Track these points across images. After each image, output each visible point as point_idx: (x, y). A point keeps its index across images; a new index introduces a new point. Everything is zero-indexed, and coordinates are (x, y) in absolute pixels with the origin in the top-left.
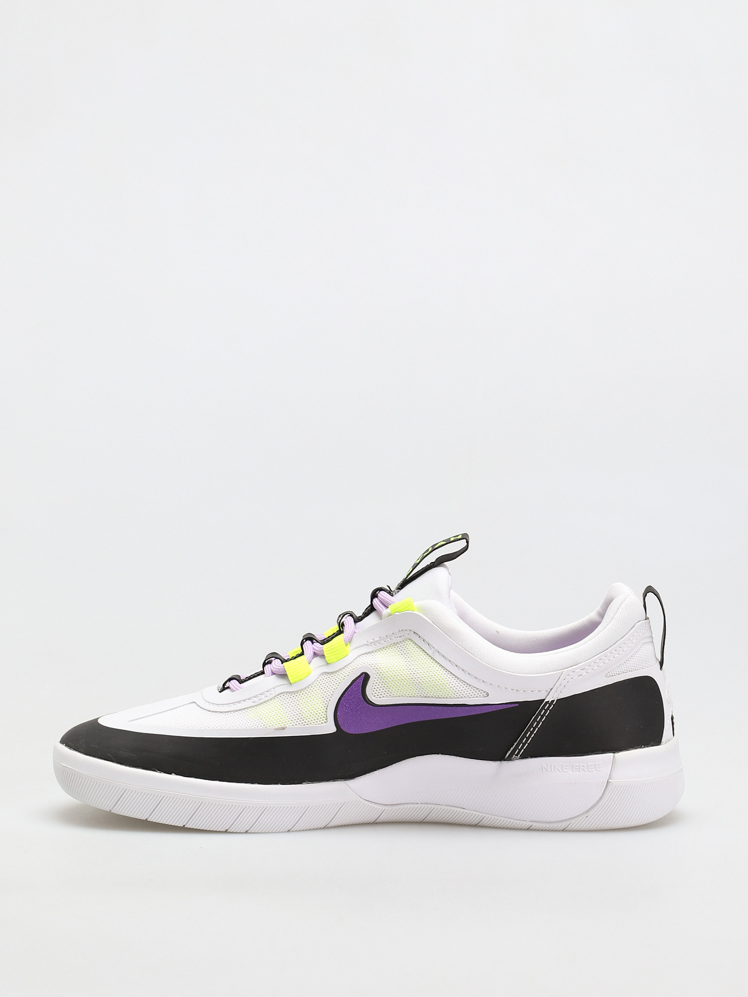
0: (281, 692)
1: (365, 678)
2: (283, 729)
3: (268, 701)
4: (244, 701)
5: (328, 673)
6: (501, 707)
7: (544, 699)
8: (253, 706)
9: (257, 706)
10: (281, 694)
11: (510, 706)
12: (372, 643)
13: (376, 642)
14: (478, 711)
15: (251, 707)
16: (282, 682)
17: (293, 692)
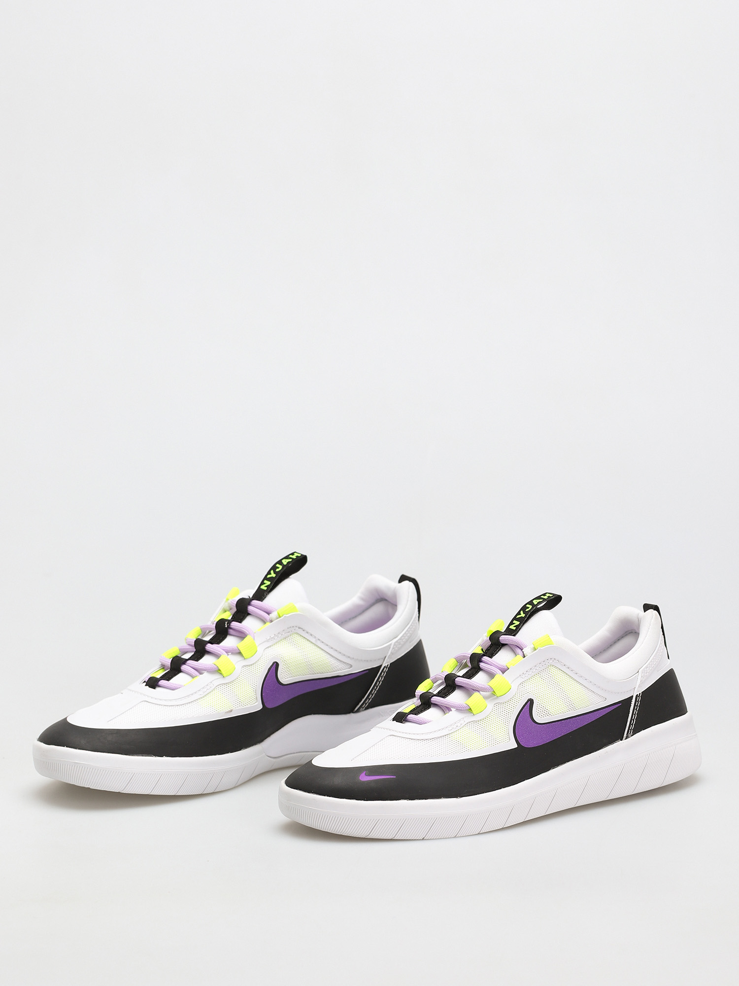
0: (218, 684)
1: (276, 665)
2: (231, 711)
3: (210, 692)
4: (192, 694)
5: (247, 666)
6: (359, 675)
7: (381, 666)
8: (201, 698)
9: (204, 697)
10: (218, 685)
11: (365, 672)
12: (269, 639)
13: (272, 638)
14: (346, 679)
15: (199, 699)
16: (216, 676)
17: (227, 683)
